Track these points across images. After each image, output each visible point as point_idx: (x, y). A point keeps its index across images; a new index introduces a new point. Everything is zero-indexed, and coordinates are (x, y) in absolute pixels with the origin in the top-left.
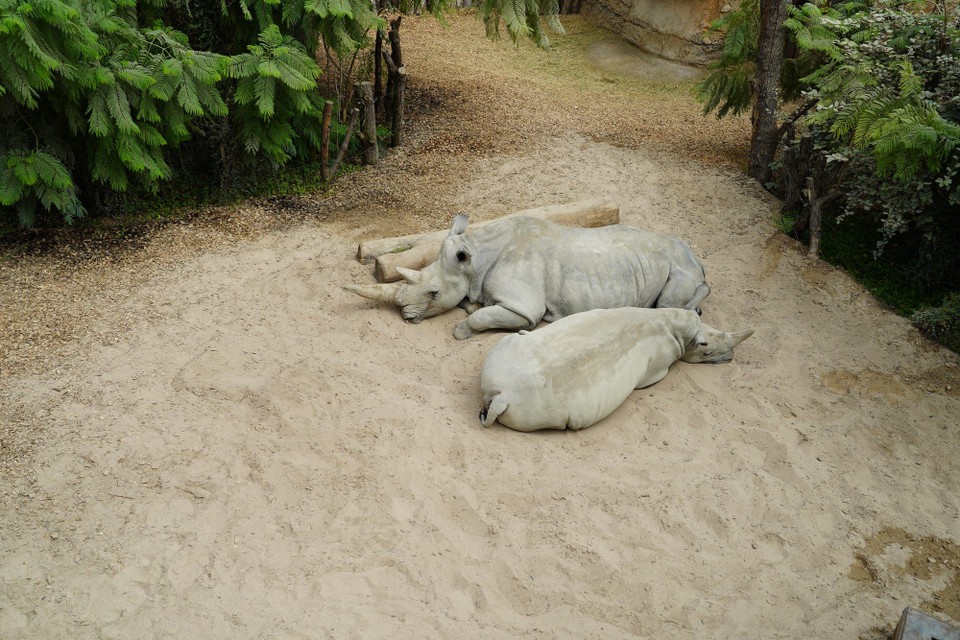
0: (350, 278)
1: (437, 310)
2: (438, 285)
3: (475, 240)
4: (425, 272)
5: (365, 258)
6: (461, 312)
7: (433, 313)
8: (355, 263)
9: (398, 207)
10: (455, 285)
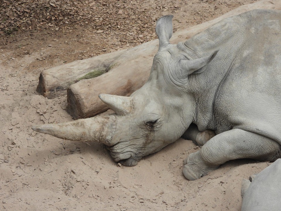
0: (36, 117)
1: (157, 144)
2: (157, 112)
3: (198, 48)
4: (138, 97)
5: (51, 90)
6: (188, 145)
7: (151, 150)
8: (39, 98)
9: (73, 23)
10: (178, 109)
